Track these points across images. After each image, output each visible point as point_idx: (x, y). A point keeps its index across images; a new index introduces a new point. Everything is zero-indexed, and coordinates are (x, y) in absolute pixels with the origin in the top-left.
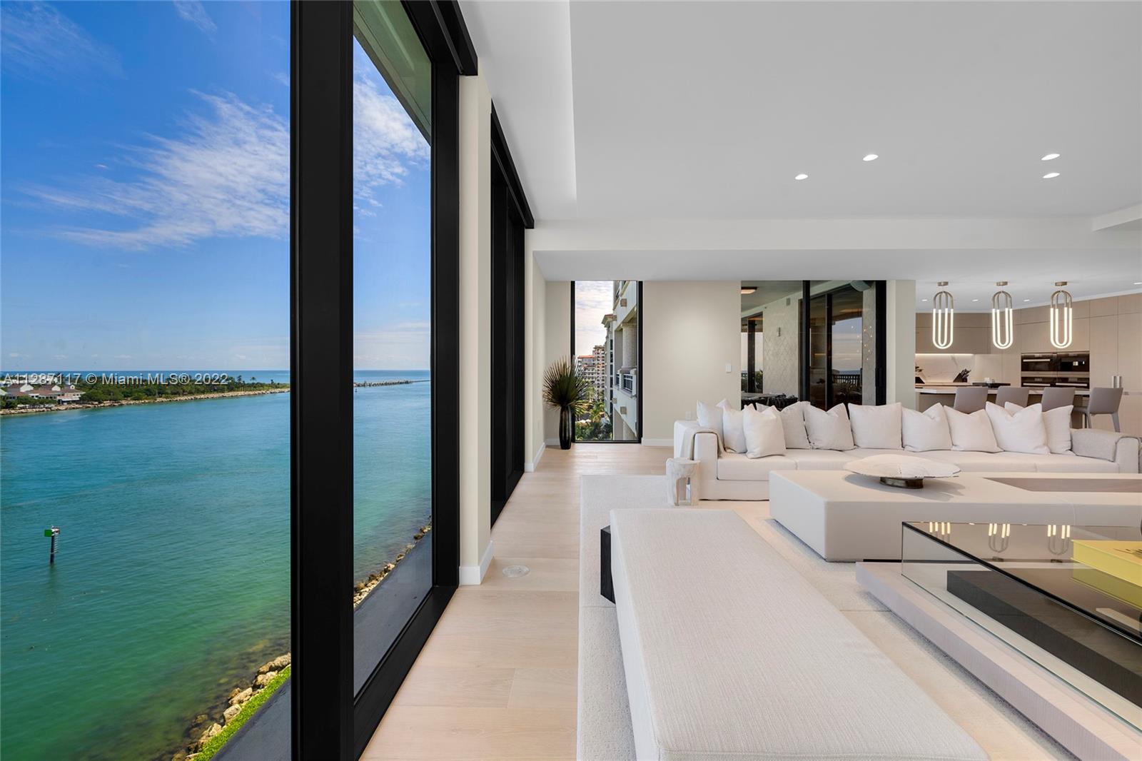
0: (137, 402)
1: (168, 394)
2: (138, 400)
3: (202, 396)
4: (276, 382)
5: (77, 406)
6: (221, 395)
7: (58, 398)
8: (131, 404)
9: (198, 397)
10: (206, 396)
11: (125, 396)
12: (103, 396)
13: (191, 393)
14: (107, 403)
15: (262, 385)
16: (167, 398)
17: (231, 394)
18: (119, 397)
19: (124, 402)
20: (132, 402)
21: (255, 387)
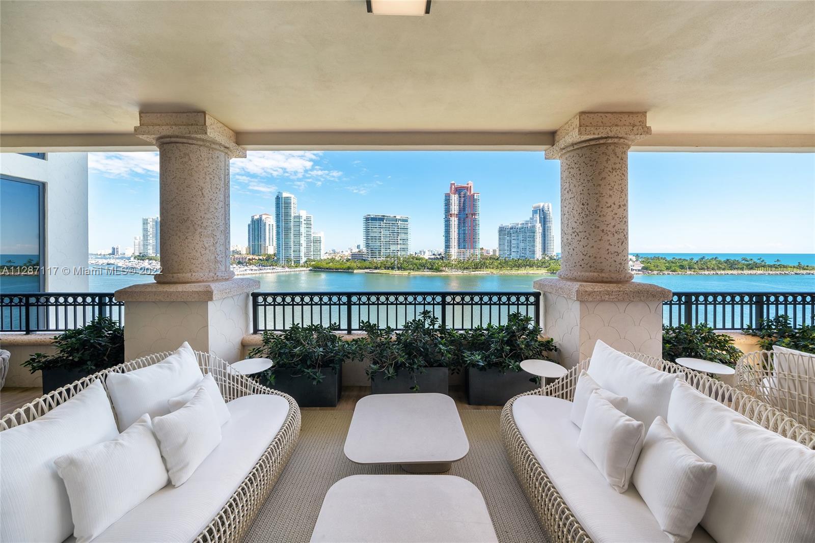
0: (674, 273)
1: (695, 269)
2: (674, 272)
3: (723, 272)
4: (803, 264)
5: (640, 272)
6: (740, 272)
7: (631, 267)
8: (669, 274)
9: (719, 272)
10: (726, 272)
11: (667, 269)
12: (653, 268)
13: (713, 269)
14: (655, 272)
15: (785, 267)
16: (694, 272)
17: (750, 272)
18: (663, 269)
19: (666, 272)
20: (670, 273)
21: (776, 268)
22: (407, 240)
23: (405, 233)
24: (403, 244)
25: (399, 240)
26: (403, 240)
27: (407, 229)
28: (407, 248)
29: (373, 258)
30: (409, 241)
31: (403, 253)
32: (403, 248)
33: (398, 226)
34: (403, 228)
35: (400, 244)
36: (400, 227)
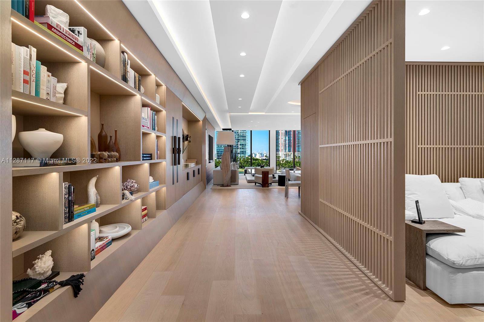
22: (245, 145)
23: (244, 140)
24: (242, 148)
25: (239, 145)
26: (243, 145)
27: (245, 136)
28: (245, 152)
29: (219, 159)
30: (247, 146)
31: (242, 155)
32: (242, 152)
33: (239, 134)
34: (242, 136)
35: (240, 148)
36: (240, 135)
